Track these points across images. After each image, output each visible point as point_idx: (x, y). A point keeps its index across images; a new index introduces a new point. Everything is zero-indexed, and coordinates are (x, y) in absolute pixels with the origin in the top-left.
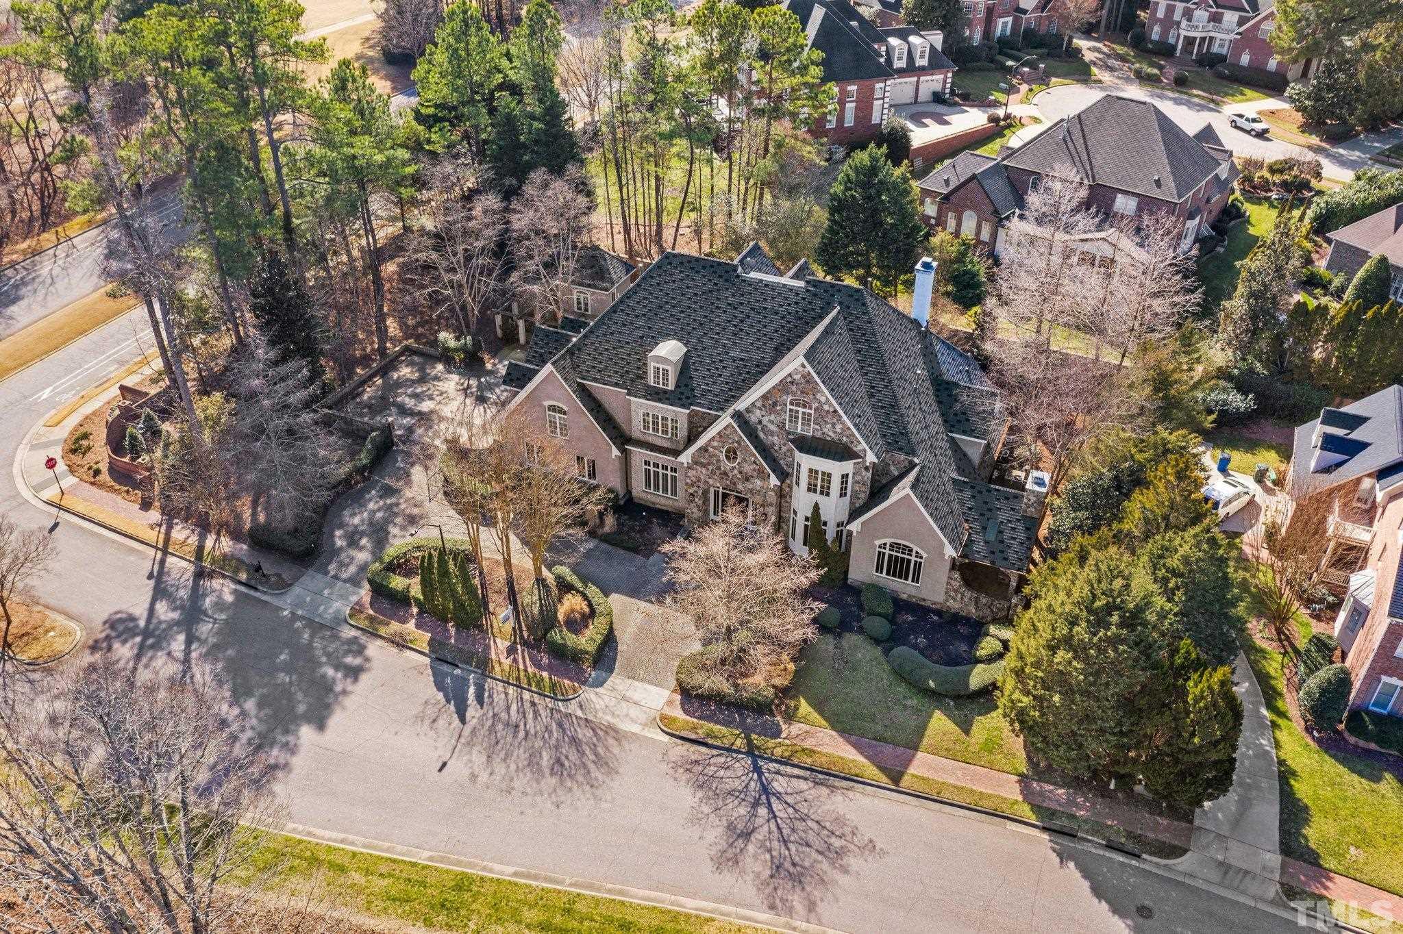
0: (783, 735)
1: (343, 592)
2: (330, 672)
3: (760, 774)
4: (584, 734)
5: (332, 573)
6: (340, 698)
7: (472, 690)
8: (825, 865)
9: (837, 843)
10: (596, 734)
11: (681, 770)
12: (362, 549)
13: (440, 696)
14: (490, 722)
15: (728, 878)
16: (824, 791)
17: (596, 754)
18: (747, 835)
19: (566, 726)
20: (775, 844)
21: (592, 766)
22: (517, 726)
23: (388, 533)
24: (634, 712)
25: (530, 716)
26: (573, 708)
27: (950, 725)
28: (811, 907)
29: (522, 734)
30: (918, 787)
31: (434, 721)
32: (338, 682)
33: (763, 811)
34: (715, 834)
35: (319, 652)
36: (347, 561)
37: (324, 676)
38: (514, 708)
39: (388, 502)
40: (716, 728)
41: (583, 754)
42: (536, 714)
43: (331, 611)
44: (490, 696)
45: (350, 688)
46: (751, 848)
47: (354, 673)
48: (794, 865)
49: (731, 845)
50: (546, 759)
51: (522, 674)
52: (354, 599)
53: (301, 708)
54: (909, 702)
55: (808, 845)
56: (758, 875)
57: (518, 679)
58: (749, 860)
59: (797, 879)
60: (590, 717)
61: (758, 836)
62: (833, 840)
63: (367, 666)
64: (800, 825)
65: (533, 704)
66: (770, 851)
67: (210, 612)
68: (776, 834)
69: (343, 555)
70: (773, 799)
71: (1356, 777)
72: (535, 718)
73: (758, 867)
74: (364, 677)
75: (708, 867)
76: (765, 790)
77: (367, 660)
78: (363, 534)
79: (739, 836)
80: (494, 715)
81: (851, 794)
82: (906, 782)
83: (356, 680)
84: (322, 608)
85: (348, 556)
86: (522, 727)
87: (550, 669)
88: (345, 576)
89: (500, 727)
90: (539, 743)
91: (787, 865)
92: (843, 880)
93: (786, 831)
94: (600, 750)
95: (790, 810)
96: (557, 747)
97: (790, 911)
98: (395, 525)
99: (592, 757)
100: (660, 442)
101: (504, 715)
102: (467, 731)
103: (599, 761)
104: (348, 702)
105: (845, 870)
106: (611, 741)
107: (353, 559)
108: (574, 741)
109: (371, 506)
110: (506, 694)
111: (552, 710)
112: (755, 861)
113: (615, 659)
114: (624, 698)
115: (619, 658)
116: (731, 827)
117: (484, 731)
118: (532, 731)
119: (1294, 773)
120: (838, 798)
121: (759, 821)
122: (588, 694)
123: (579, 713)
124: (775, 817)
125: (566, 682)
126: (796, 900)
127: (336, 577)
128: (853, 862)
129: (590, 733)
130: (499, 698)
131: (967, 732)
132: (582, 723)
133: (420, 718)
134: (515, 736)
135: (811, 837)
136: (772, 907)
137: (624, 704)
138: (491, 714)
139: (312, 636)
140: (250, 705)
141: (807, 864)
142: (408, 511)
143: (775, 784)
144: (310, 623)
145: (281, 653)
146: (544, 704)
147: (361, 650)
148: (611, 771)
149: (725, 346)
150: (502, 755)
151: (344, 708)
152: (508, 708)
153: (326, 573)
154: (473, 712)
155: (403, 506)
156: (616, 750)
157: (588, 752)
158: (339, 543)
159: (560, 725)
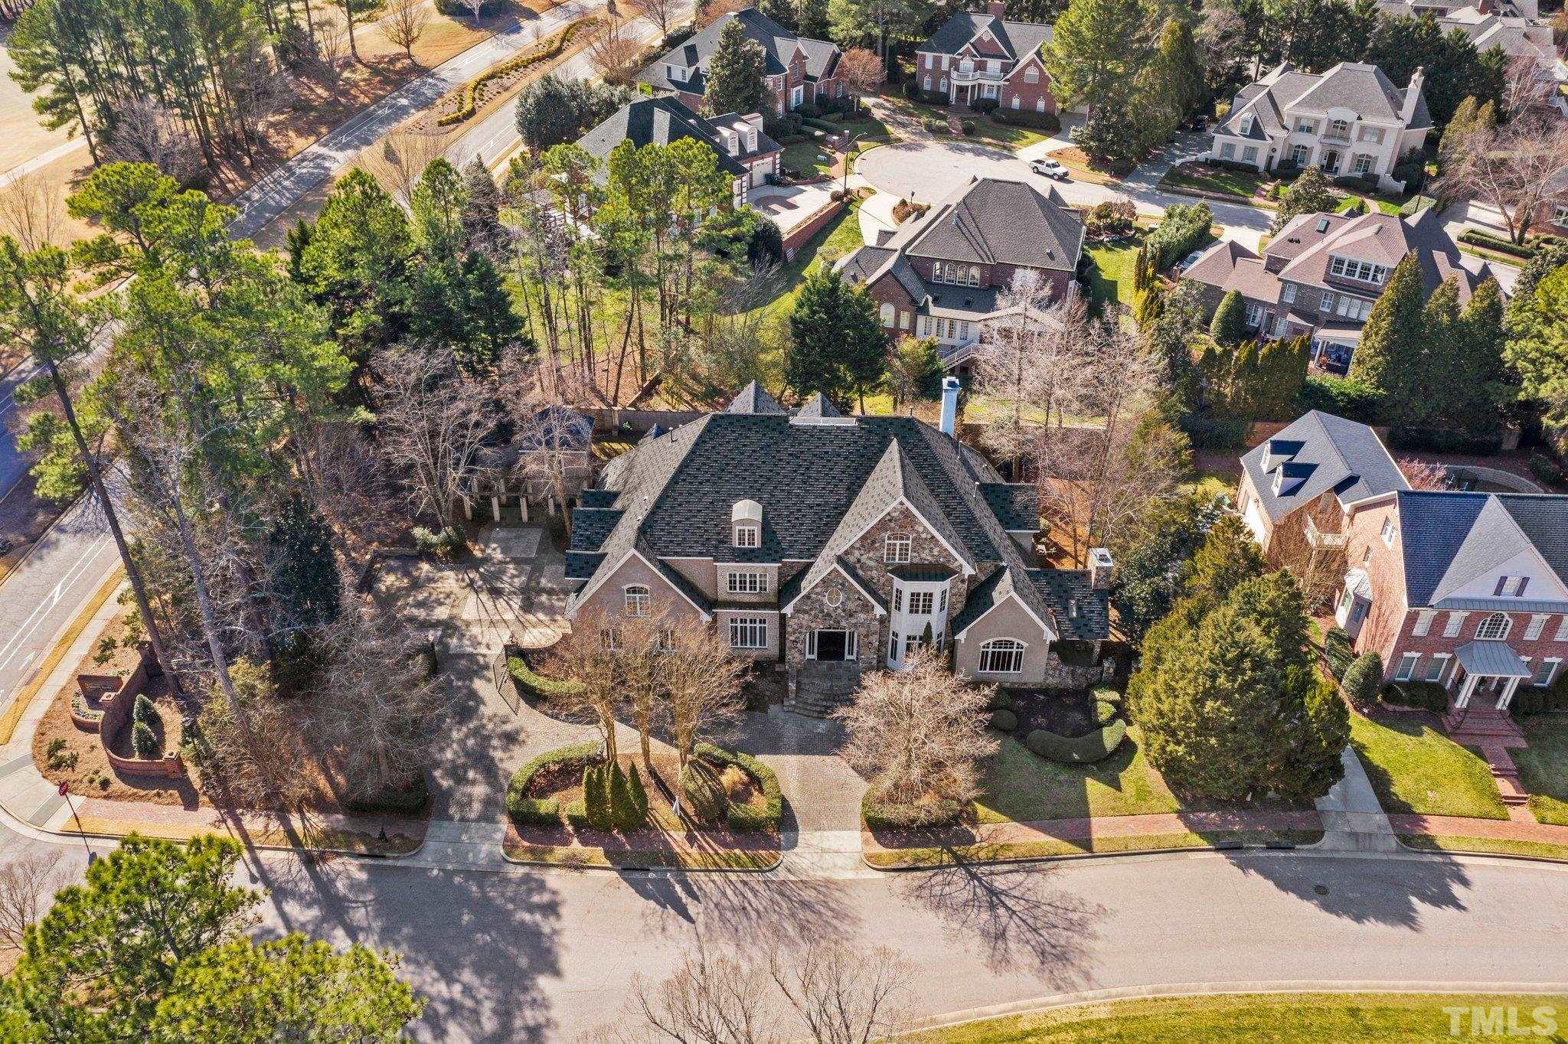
0: (978, 839)
1: (481, 832)
2: (527, 917)
3: (979, 880)
4: (808, 895)
5: (457, 817)
6: (556, 939)
7: (678, 888)
8: (1077, 939)
9: (1075, 916)
10: (819, 892)
11: (913, 899)
12: (473, 782)
13: (652, 904)
14: (716, 913)
15: (1008, 978)
16: (1038, 876)
17: (832, 910)
18: (1001, 935)
19: (788, 893)
20: (1029, 935)
21: (835, 922)
22: (744, 908)
23: (492, 759)
24: (840, 861)
25: (750, 895)
26: (782, 874)
27: (1103, 787)
28: (1087, 977)
29: (753, 915)
30: (1108, 848)
31: (664, 929)
32: (542, 924)
33: (1001, 911)
34: (976, 944)
35: (499, 901)
36: (465, 800)
37: (523, 923)
38: (729, 892)
39: (471, 726)
40: (919, 851)
41: (820, 914)
42: (755, 893)
43: (482, 855)
44: (700, 889)
45: (557, 926)
46: (1012, 945)
47: (551, 909)
48: (1053, 947)
49: (994, 948)
50: (791, 929)
51: (716, 858)
52: (499, 836)
53: (523, 962)
54: (1061, 778)
55: (1055, 927)
56: (1031, 966)
57: (715, 864)
58: (1016, 956)
59: (1063, 957)
60: (804, 878)
61: (1012, 932)
62: (1070, 915)
63: (559, 899)
64: (1038, 912)
65: (745, 883)
66: (1028, 942)
67: (351, 896)
68: (1024, 927)
69: (458, 795)
70: (1003, 898)
71: (1405, 736)
72: (756, 896)
73: (1028, 960)
74: (563, 910)
75: (987, 975)
76: (992, 891)
77: (555, 893)
78: (465, 768)
79: (996, 938)
80: (716, 905)
81: (1060, 871)
82: (1097, 847)
83: (558, 916)
84: (471, 855)
85: (464, 795)
86: (749, 908)
87: (738, 844)
88: (473, 816)
89: (729, 914)
90: (775, 918)
91: (1048, 949)
92: (1098, 945)
93: (1030, 921)
94: (833, 905)
95: (1022, 902)
96: (793, 915)
97: (1074, 986)
98: (495, 748)
99: (830, 913)
100: (746, 599)
101: (724, 902)
102: (701, 929)
103: (839, 915)
104: (566, 939)
105: (1094, 936)
106: (837, 894)
107: (470, 795)
108: (804, 904)
109: (455, 735)
110: (713, 882)
111: (765, 882)
112: (1023, 956)
113: (793, 816)
114: (823, 851)
115: (797, 815)
116: (985, 933)
117: (717, 924)
118: (761, 909)
119: (1364, 747)
120: (1052, 878)
121: (1004, 920)
122: (787, 857)
123: (792, 878)
124: (1014, 912)
125: (763, 852)
126: (1072, 974)
127: (463, 819)
128: (1097, 927)
129: (813, 893)
130: (709, 887)
131: (1119, 789)
132: (800, 885)
133: (648, 931)
134: (749, 918)
135: (1052, 919)
136: (1058, 988)
137: (827, 856)
138: (712, 906)
139: (481, 887)
140: (467, 976)
141: (1063, 943)
142: (499, 730)
143: (996, 884)
144: (469, 874)
145: (461, 914)
146: (754, 879)
147: (541, 886)
148: (855, 921)
149: (798, 496)
150: (749, 940)
151: (566, 947)
152: (724, 894)
153: (451, 818)
154: (693, 908)
155: (490, 726)
156: (846, 900)
157: (822, 910)
158: (446, 783)
159: (782, 894)
